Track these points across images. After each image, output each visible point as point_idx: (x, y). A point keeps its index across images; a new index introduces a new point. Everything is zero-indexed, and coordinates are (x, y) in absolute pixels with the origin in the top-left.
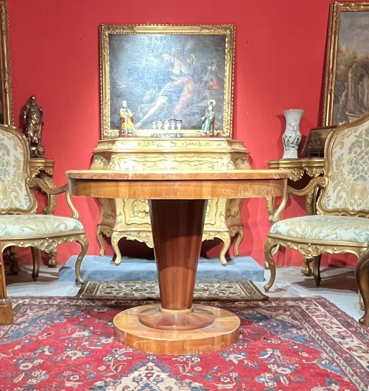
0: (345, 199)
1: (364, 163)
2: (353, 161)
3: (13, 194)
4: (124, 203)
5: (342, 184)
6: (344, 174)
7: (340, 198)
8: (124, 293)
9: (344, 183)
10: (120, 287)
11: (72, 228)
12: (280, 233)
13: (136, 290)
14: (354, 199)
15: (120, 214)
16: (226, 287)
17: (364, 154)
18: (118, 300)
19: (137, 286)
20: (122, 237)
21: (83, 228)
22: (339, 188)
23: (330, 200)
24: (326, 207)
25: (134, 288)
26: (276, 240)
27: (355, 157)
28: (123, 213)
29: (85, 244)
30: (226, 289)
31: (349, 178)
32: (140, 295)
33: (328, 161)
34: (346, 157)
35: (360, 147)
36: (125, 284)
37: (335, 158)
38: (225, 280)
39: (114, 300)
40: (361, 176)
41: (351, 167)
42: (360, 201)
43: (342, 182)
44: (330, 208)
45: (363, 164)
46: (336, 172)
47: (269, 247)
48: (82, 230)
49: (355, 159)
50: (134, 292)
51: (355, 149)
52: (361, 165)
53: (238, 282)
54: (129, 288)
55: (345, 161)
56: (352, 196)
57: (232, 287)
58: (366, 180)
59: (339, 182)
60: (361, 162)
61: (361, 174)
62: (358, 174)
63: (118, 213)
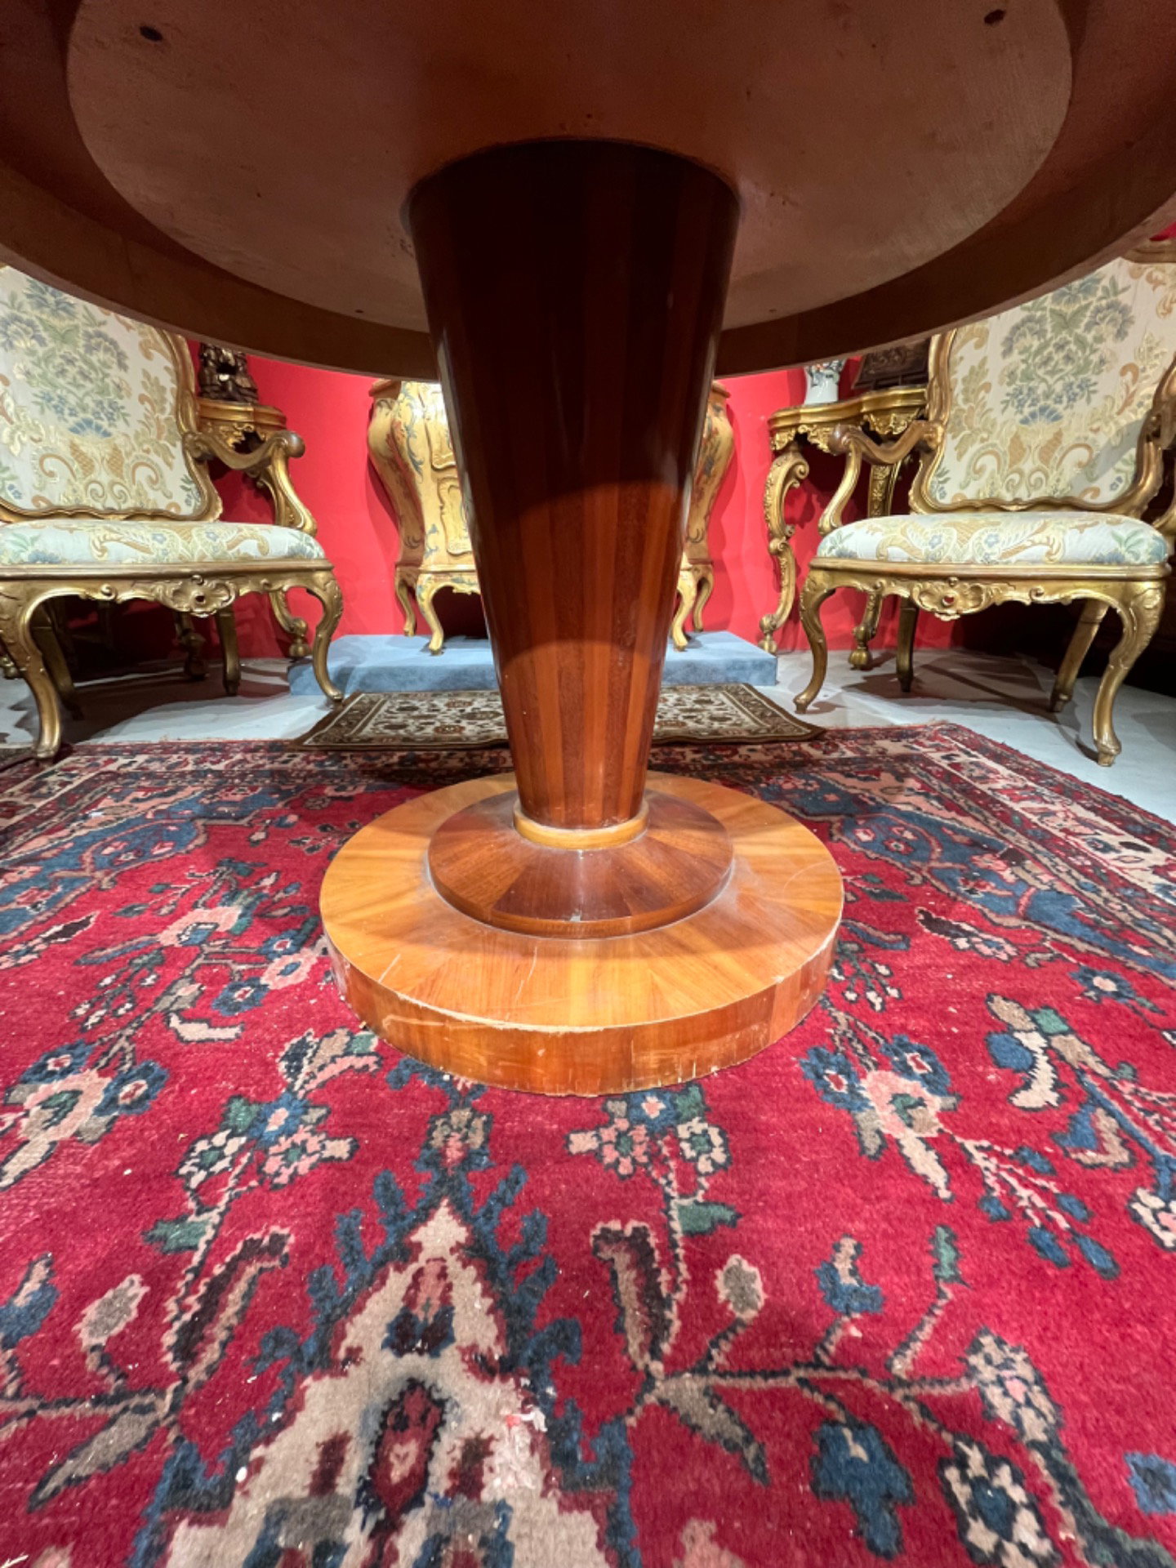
0: (992, 476)
1: (1052, 373)
2: (1019, 372)
3: (143, 473)
4: (442, 501)
5: (985, 435)
6: (990, 410)
7: (979, 472)
8: (438, 724)
9: (990, 433)
10: (434, 708)
11: (286, 551)
12: (852, 556)
13: (472, 717)
14: (1021, 473)
15: (434, 530)
16: (697, 702)
17: (1051, 349)
18: (412, 749)
19: (476, 705)
20: (441, 585)
21: (322, 554)
22: (972, 450)
23: (945, 481)
24: (935, 500)
25: (468, 710)
26: (837, 575)
27: (1024, 361)
28: (439, 527)
29: (331, 598)
30: (697, 706)
31: (1006, 421)
32: (478, 729)
33: (940, 385)
34: (997, 365)
35: (1041, 333)
36: (447, 700)
37: (960, 373)
38: (688, 684)
39: (400, 749)
40: (1043, 410)
41: (1010, 390)
42: (1039, 475)
43: (985, 430)
44: (946, 501)
45: (1048, 378)
46: (965, 407)
47: (818, 595)
48: (318, 559)
49: (1023, 366)
50: (464, 723)
51: (1022, 340)
52: (1044, 380)
53: (718, 688)
54: (454, 711)
55: (992, 377)
56: (1012, 463)
57: (710, 702)
58: (1058, 418)
59: (975, 431)
60: (1041, 372)
61: (1042, 403)
62: (1032, 405)
63: (428, 528)
